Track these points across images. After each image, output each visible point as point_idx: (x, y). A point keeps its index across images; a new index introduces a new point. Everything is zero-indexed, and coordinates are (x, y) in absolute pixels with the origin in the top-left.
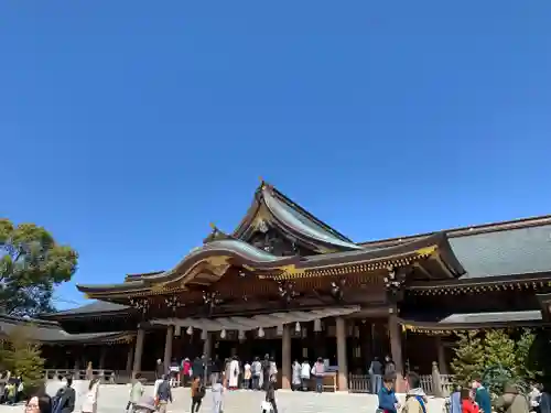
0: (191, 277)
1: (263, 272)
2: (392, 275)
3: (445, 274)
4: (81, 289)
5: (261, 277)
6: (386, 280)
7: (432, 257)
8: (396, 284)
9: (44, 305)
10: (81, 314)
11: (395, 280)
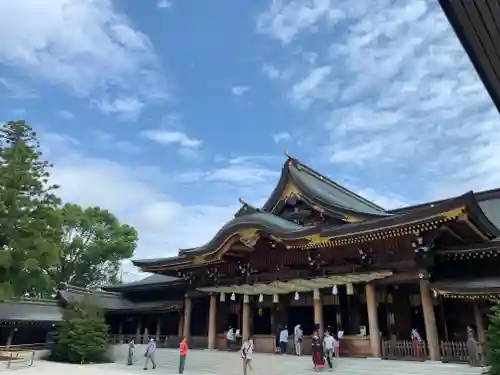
0: (225, 249)
1: (290, 243)
2: (420, 240)
3: (478, 236)
4: (136, 263)
5: (288, 247)
6: (414, 245)
7: (460, 219)
8: (425, 249)
9: (113, 279)
10: (137, 286)
11: (423, 245)
